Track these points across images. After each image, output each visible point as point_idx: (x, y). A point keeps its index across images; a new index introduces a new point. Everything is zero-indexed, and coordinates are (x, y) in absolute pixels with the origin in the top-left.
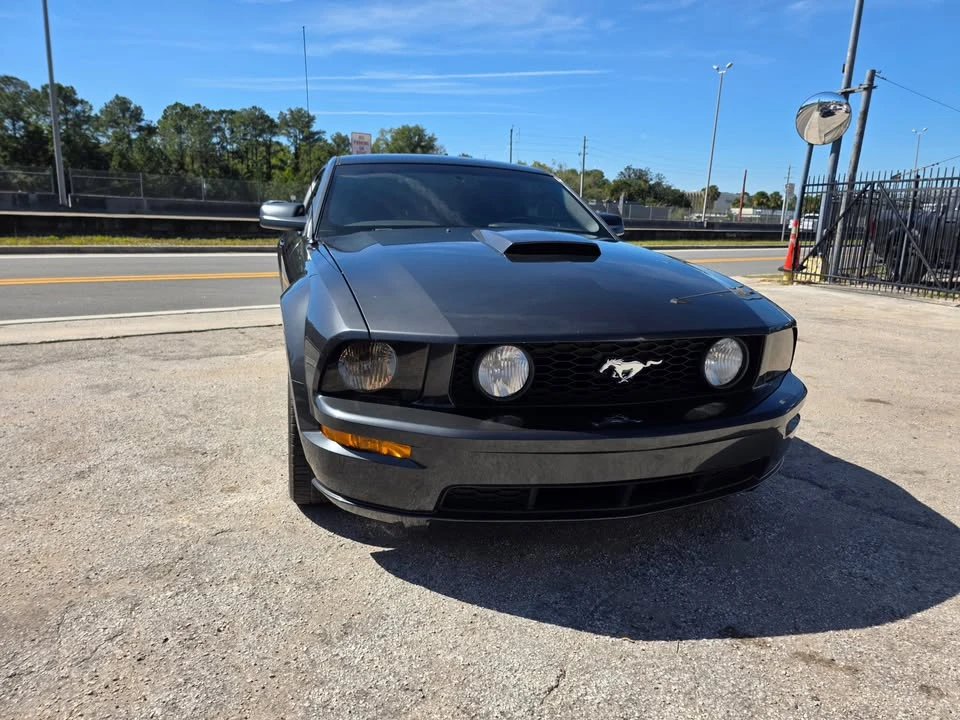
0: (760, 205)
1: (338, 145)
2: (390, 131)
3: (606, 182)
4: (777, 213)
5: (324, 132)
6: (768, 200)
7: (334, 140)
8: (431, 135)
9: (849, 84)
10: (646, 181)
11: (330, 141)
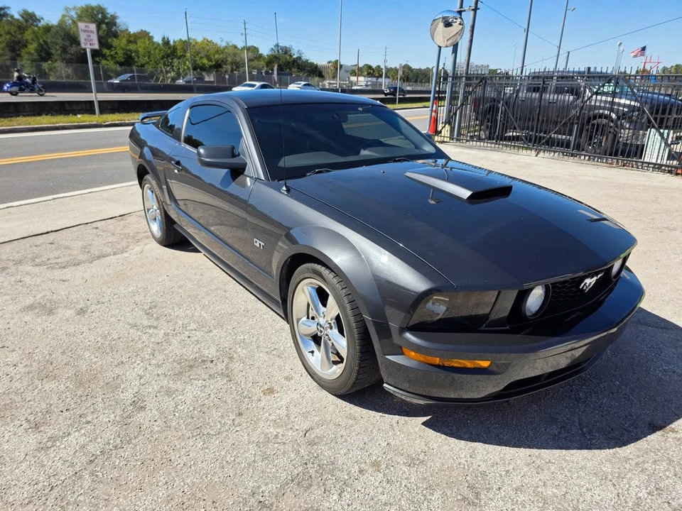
0: (370, 75)
1: (27, 21)
2: (74, 9)
3: (261, 56)
4: (380, 80)
5: (8, 8)
6: (374, 71)
7: (22, 16)
8: (113, 13)
9: (461, 7)
10: (291, 56)
11: (17, 16)
